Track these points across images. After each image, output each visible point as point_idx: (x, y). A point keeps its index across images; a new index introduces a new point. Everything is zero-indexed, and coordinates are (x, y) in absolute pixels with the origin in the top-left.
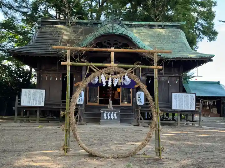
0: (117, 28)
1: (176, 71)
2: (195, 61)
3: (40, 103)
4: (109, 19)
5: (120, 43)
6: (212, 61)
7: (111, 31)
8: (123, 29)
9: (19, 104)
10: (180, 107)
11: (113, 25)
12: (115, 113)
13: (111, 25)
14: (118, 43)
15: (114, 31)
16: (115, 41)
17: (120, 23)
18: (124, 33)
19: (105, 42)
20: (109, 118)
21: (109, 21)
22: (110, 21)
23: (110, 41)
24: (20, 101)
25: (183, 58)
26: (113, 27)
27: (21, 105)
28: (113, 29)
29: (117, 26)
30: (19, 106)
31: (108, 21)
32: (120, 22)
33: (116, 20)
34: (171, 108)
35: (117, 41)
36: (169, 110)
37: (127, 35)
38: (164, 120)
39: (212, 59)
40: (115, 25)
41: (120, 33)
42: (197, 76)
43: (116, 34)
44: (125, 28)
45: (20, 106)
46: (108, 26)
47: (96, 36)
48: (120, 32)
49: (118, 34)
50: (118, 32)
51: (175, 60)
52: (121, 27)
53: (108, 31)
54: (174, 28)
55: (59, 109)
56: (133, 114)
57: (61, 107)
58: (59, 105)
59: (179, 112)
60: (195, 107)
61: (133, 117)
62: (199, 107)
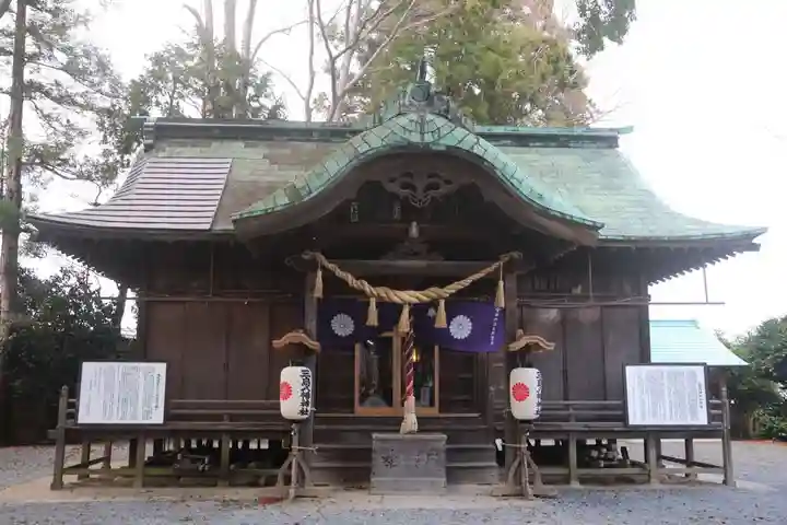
0: (438, 129)
1: (627, 287)
2: (701, 250)
3: (148, 413)
4: (404, 97)
5: (448, 182)
6: (756, 247)
7: (415, 138)
8: (459, 132)
9: (73, 416)
10: (655, 415)
11: (422, 118)
13: (414, 117)
14: (441, 182)
15: (428, 138)
16: (432, 176)
17: (447, 111)
18: (465, 146)
19: (392, 181)
21: (407, 103)
22: (411, 104)
23: (411, 175)
24: (74, 406)
25: (658, 239)
26: (422, 123)
27: (80, 421)
28: (422, 134)
29: (440, 122)
30: (70, 424)
31: (404, 105)
32: (448, 107)
33: (433, 101)
34: (624, 418)
35: (439, 177)
36: (618, 426)
37: (475, 151)
39: (755, 241)
40: (429, 117)
41: (448, 147)
42: (707, 303)
43: (434, 148)
44: (464, 127)
45: (77, 424)
46: (403, 121)
47: (362, 157)
48: (450, 141)
49: (443, 148)
50: (442, 142)
51: (631, 248)
52: (450, 124)
53: (405, 139)
54: (598, 144)
55: (217, 434)
56: (491, 446)
57: (225, 425)
58: (219, 418)
59: (653, 435)
60: (709, 413)
61: (490, 460)
62: (720, 412)
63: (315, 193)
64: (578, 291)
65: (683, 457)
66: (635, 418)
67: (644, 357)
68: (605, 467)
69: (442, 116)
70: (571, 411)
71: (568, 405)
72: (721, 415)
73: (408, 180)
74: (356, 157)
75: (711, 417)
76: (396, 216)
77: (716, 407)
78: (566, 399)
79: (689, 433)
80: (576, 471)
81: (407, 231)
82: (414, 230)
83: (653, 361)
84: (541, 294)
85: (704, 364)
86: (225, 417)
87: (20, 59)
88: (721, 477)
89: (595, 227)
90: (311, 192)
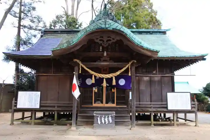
0: (110, 23)
1: (168, 71)
2: (189, 60)
3: (35, 105)
4: (101, 15)
5: (113, 39)
6: (205, 59)
7: (103, 26)
8: (116, 24)
9: (16, 106)
11: (105, 20)
12: (110, 116)
13: (103, 20)
15: (107, 26)
16: (109, 37)
17: (113, 19)
18: (118, 28)
19: (97, 39)
20: (103, 122)
22: (103, 17)
23: (102, 37)
24: (16, 103)
25: (177, 57)
26: (106, 22)
28: (105, 25)
29: (111, 21)
30: (15, 108)
31: (101, 17)
32: (113, 17)
33: (109, 16)
34: (167, 108)
35: (111, 38)
36: (165, 110)
37: (121, 30)
38: (160, 120)
39: (204, 58)
40: (107, 20)
41: (113, 29)
42: (191, 75)
43: (109, 29)
44: (118, 23)
45: (17, 108)
46: (100, 21)
47: (88, 32)
48: (114, 27)
50: (111, 27)
51: (169, 60)
52: (114, 22)
53: (100, 26)
54: (161, 33)
55: (54, 111)
56: (129, 115)
57: (56, 108)
58: (54, 107)
59: (175, 112)
60: (191, 106)
61: (129, 119)
62: (195, 106)
63: (75, 43)
64: (154, 72)
65: (184, 118)
66: (170, 108)
67: (173, 90)
68: (161, 121)
69: (112, 20)
70: (152, 106)
71: (151, 104)
72: (195, 107)
73: (101, 38)
74: (86, 32)
75: (192, 108)
76: (101, 50)
77: (193, 104)
78: (151, 102)
79: (186, 112)
80: (153, 122)
81: (103, 54)
82: (105, 54)
83: (175, 91)
84: (144, 73)
85: (190, 92)
86: (56, 106)
87: (20, 19)
88: (195, 124)
89: (157, 52)
90: (73, 42)
